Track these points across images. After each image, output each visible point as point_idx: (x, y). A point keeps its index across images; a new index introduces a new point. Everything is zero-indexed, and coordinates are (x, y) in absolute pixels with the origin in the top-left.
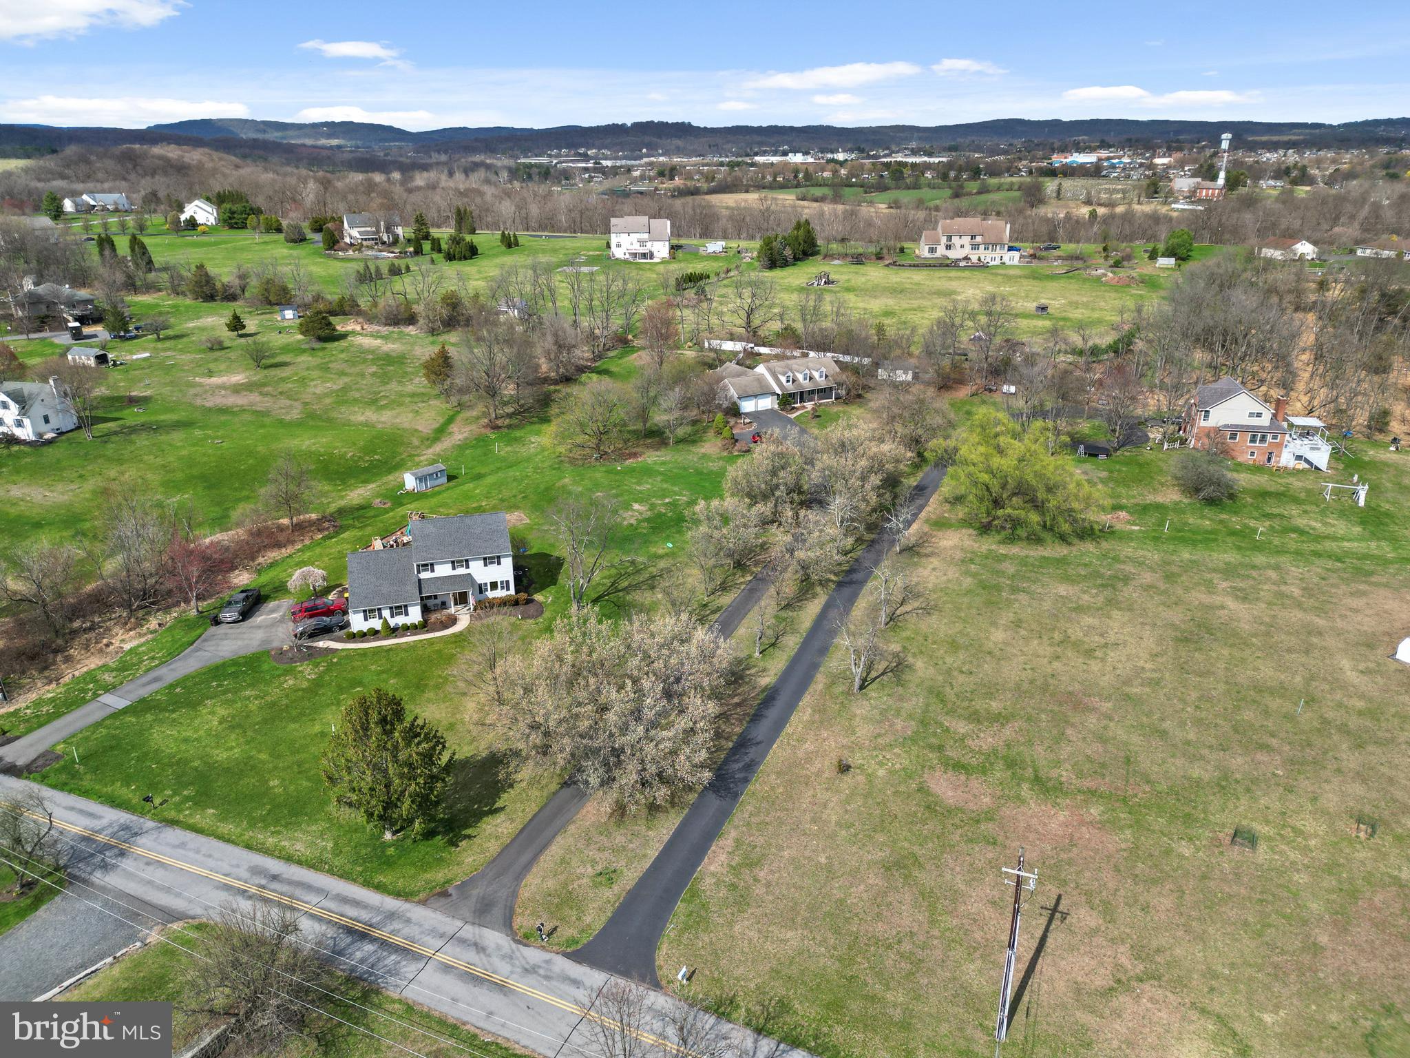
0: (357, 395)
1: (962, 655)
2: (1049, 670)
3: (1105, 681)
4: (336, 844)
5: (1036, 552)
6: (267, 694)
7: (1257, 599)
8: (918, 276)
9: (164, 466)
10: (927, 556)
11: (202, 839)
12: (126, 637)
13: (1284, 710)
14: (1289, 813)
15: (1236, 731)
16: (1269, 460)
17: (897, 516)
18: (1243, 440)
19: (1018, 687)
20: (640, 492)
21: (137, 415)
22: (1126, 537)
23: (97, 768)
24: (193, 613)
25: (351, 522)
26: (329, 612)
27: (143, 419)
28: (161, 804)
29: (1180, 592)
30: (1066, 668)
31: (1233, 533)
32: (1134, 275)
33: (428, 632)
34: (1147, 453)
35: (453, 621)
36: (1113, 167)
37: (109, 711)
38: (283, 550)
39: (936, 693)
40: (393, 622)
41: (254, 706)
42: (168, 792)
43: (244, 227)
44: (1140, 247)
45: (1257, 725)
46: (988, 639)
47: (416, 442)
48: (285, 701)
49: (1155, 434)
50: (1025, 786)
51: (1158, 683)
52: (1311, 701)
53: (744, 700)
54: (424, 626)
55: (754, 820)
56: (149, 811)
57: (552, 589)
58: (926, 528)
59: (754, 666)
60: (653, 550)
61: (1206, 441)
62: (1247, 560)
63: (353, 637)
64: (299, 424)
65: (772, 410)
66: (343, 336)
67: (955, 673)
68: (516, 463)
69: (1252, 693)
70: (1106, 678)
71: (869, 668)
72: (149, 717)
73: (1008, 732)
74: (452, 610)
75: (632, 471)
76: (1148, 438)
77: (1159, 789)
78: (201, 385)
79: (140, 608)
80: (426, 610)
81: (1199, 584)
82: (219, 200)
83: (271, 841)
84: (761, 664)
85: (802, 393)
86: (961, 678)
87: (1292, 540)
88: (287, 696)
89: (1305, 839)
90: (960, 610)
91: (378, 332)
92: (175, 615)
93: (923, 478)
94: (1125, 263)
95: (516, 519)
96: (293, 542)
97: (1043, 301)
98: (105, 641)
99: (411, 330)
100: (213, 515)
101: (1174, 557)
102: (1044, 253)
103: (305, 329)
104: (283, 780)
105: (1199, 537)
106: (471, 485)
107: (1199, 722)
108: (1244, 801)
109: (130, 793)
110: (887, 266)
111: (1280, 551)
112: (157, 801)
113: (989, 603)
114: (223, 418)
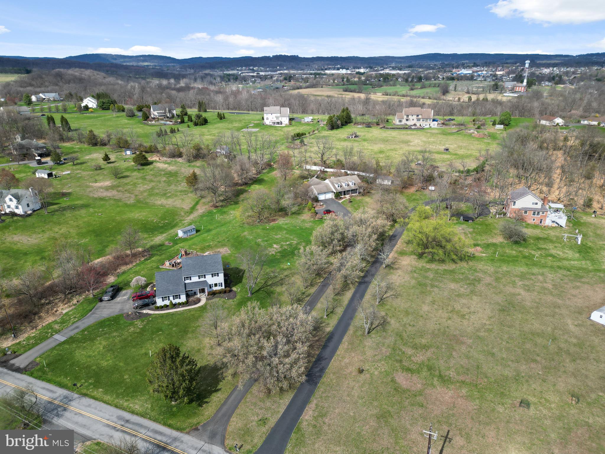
0: (157, 191)
1: (410, 317)
2: (446, 325)
3: (469, 330)
4: (152, 406)
5: (442, 267)
6: (123, 335)
7: (534, 290)
8: (394, 133)
9: (78, 226)
10: (396, 269)
11: (97, 403)
12: (64, 307)
13: (543, 344)
14: (544, 392)
15: (523, 353)
16: (541, 222)
17: (383, 253)
18: (530, 214)
19: (433, 332)
20: (277, 239)
21: (66, 201)
22: (480, 259)
23: (54, 369)
24: (91, 296)
25: (156, 252)
26: (147, 297)
27: (68, 204)
28: (80, 386)
29: (502, 287)
30: (453, 324)
31: (525, 257)
32: (486, 133)
33: (188, 306)
34: (489, 220)
35: (199, 300)
36: (479, 75)
37: (58, 342)
38: (128, 266)
39: (399, 335)
40: (174, 302)
41: (117, 340)
42: (83, 381)
43: (108, 109)
44: (489, 119)
45: (532, 350)
46: (421, 309)
47: (183, 214)
48: (130, 338)
49: (493, 210)
50: (435, 379)
51: (491, 331)
52: (554, 339)
53: (320, 339)
54: (187, 303)
55: (324, 395)
56: (75, 390)
57: (240, 285)
58: (396, 256)
59: (324, 322)
60: (282, 266)
61: (514, 215)
62: (530, 271)
63: (158, 308)
64: (134, 205)
65: (332, 199)
66: (151, 163)
67: (408, 326)
68: (225, 224)
69: (530, 335)
70: (470, 328)
71: (372, 324)
72: (74, 345)
73: (429, 354)
74: (198, 296)
75: (273, 228)
76: (490, 212)
77: (491, 381)
78: (92, 187)
79: (69, 294)
80: (188, 296)
81: (510, 283)
82: (98, 97)
83: (125, 404)
84: (327, 321)
85: (344, 192)
86: (410, 328)
87: (549, 261)
88: (131, 336)
89: (550, 404)
90: (409, 295)
91: (166, 161)
92: (84, 297)
93: (395, 231)
94: (482, 127)
95: (225, 251)
96: (132, 262)
97: (447, 146)
98: (55, 309)
99: (180, 160)
100: (98, 249)
101: (500, 270)
102: (448, 123)
103: (135, 160)
104: (130, 375)
105: (511, 259)
106: (206, 235)
107: (508, 349)
108: (525, 386)
109: (67, 381)
110: (381, 128)
111: (544, 266)
112: (79, 385)
113: (422, 293)
114: (102, 203)
